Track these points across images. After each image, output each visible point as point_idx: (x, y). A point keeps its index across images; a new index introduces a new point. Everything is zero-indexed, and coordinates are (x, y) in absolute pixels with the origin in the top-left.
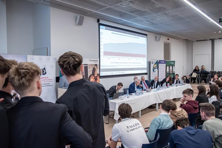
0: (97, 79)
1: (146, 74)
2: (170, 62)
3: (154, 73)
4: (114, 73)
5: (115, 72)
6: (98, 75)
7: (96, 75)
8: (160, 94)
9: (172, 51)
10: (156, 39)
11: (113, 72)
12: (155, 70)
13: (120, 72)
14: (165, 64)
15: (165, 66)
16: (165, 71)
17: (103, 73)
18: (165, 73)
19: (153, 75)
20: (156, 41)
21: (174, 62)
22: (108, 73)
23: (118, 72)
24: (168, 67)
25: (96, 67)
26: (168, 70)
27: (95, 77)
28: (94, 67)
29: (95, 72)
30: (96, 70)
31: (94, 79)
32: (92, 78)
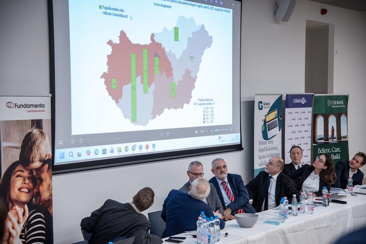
0: (41, 181)
1: (238, 148)
2: (329, 102)
3: (269, 145)
4: (112, 151)
5: (115, 147)
6: (44, 162)
7: (37, 164)
8: (288, 235)
9: (335, 56)
10: (275, 13)
11: (108, 147)
12: (270, 134)
13: (138, 144)
14: (310, 109)
15: (310, 116)
16: (309, 134)
17: (67, 151)
18: (309, 141)
19: (265, 153)
20: (276, 20)
21: (345, 98)
22: (89, 153)
23: (130, 145)
24: (320, 120)
25: (36, 131)
26: (320, 132)
27: (34, 171)
28: (27, 132)
29: (31, 150)
30: (37, 143)
31: (27, 181)
32: (18, 176)
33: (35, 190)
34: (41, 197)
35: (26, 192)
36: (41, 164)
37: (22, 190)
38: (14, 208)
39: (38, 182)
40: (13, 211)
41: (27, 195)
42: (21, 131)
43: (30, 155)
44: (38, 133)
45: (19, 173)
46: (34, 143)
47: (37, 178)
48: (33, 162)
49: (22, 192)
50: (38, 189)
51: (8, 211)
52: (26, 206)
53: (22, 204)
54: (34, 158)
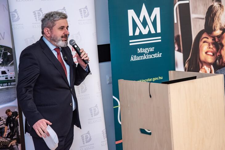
0: (223, 46)
6: (223, 30)
25: (215, 5)
27: (216, 38)
28: (210, 5)
29: (213, 20)
30: (218, 14)
31: (211, 46)
32: (204, 42)
33: (218, 54)
34: (223, 59)
35: (211, 55)
36: (221, 32)
37: (208, 53)
38: (203, 67)
39: (220, 47)
40: (203, 70)
41: (212, 57)
42: (205, 5)
43: (212, 25)
44: (218, 5)
45: (205, 39)
46: (215, 14)
47: (219, 44)
48: (215, 30)
49: (208, 55)
50: (220, 53)
51: (199, 70)
52: (212, 66)
53: (209, 64)
54: (215, 28)
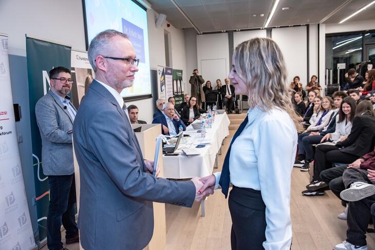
1: (151, 96)
2: (177, 73)
9: (172, 50)
10: (156, 22)
12: (162, 88)
14: (172, 76)
15: (172, 80)
16: (172, 90)
20: (156, 26)
21: (181, 71)
24: (175, 83)
25: (90, 77)
26: (175, 90)
28: (87, 77)
